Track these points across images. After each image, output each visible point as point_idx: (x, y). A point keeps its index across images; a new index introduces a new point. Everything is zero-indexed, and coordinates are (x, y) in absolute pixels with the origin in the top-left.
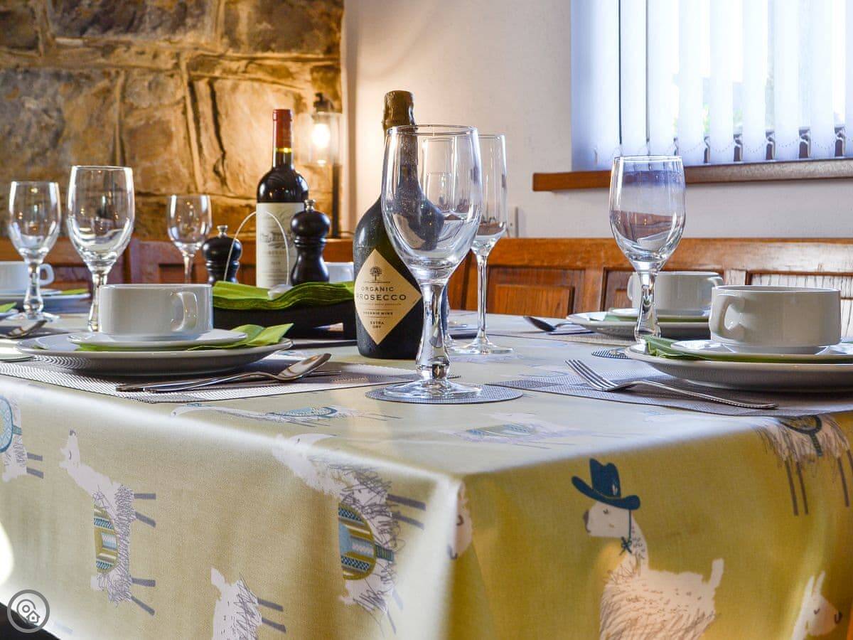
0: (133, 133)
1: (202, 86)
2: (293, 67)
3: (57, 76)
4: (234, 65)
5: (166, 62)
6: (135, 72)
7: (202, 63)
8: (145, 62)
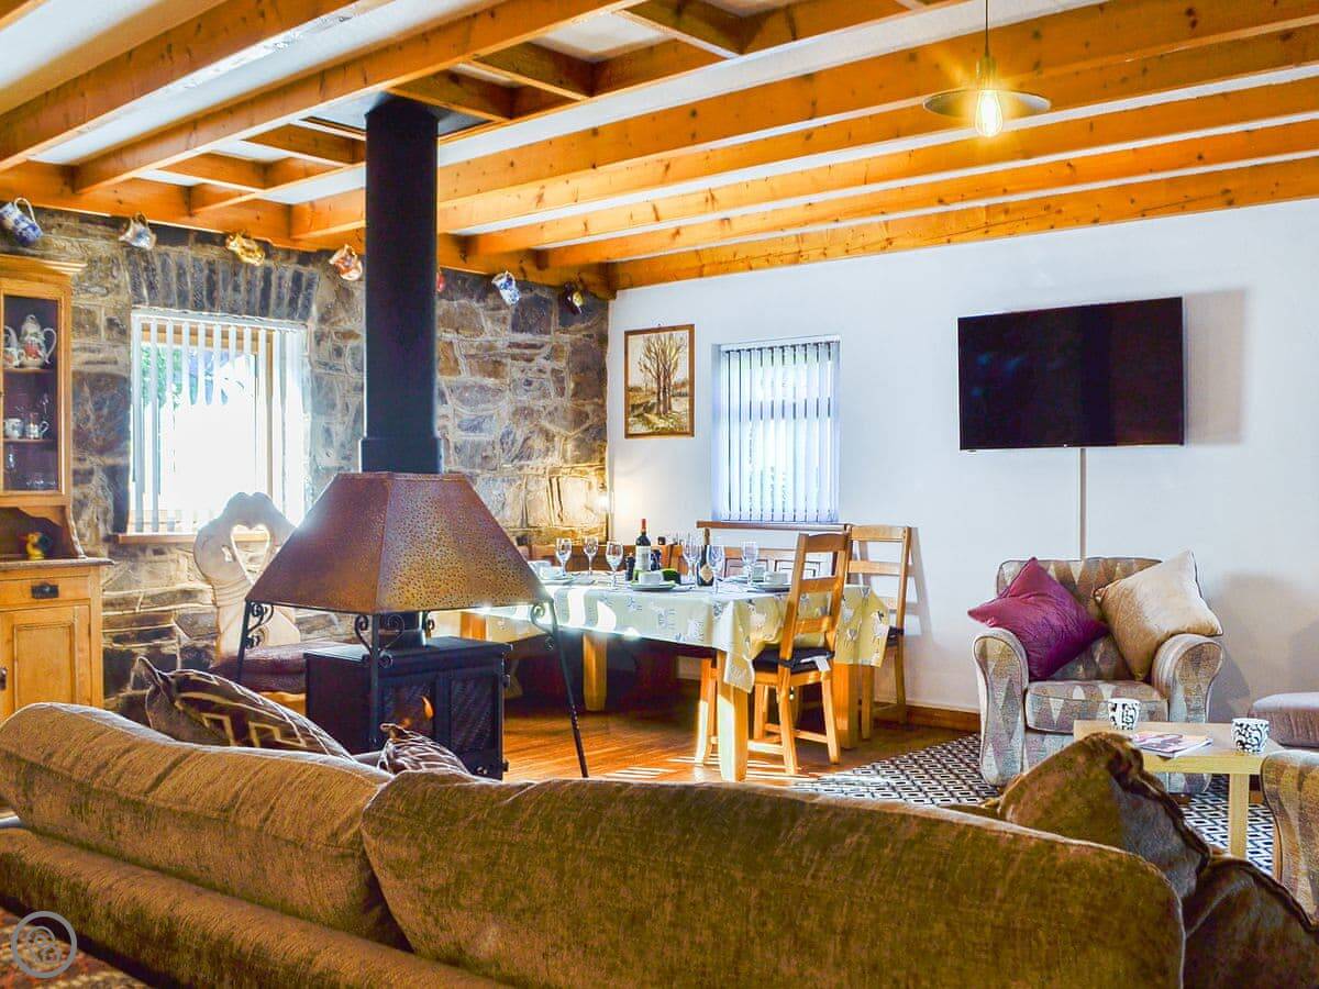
0: (530, 501)
1: (554, 480)
2: (588, 470)
3: (503, 481)
4: (565, 471)
5: (541, 472)
6: (531, 477)
7: (554, 471)
8: (534, 472)
